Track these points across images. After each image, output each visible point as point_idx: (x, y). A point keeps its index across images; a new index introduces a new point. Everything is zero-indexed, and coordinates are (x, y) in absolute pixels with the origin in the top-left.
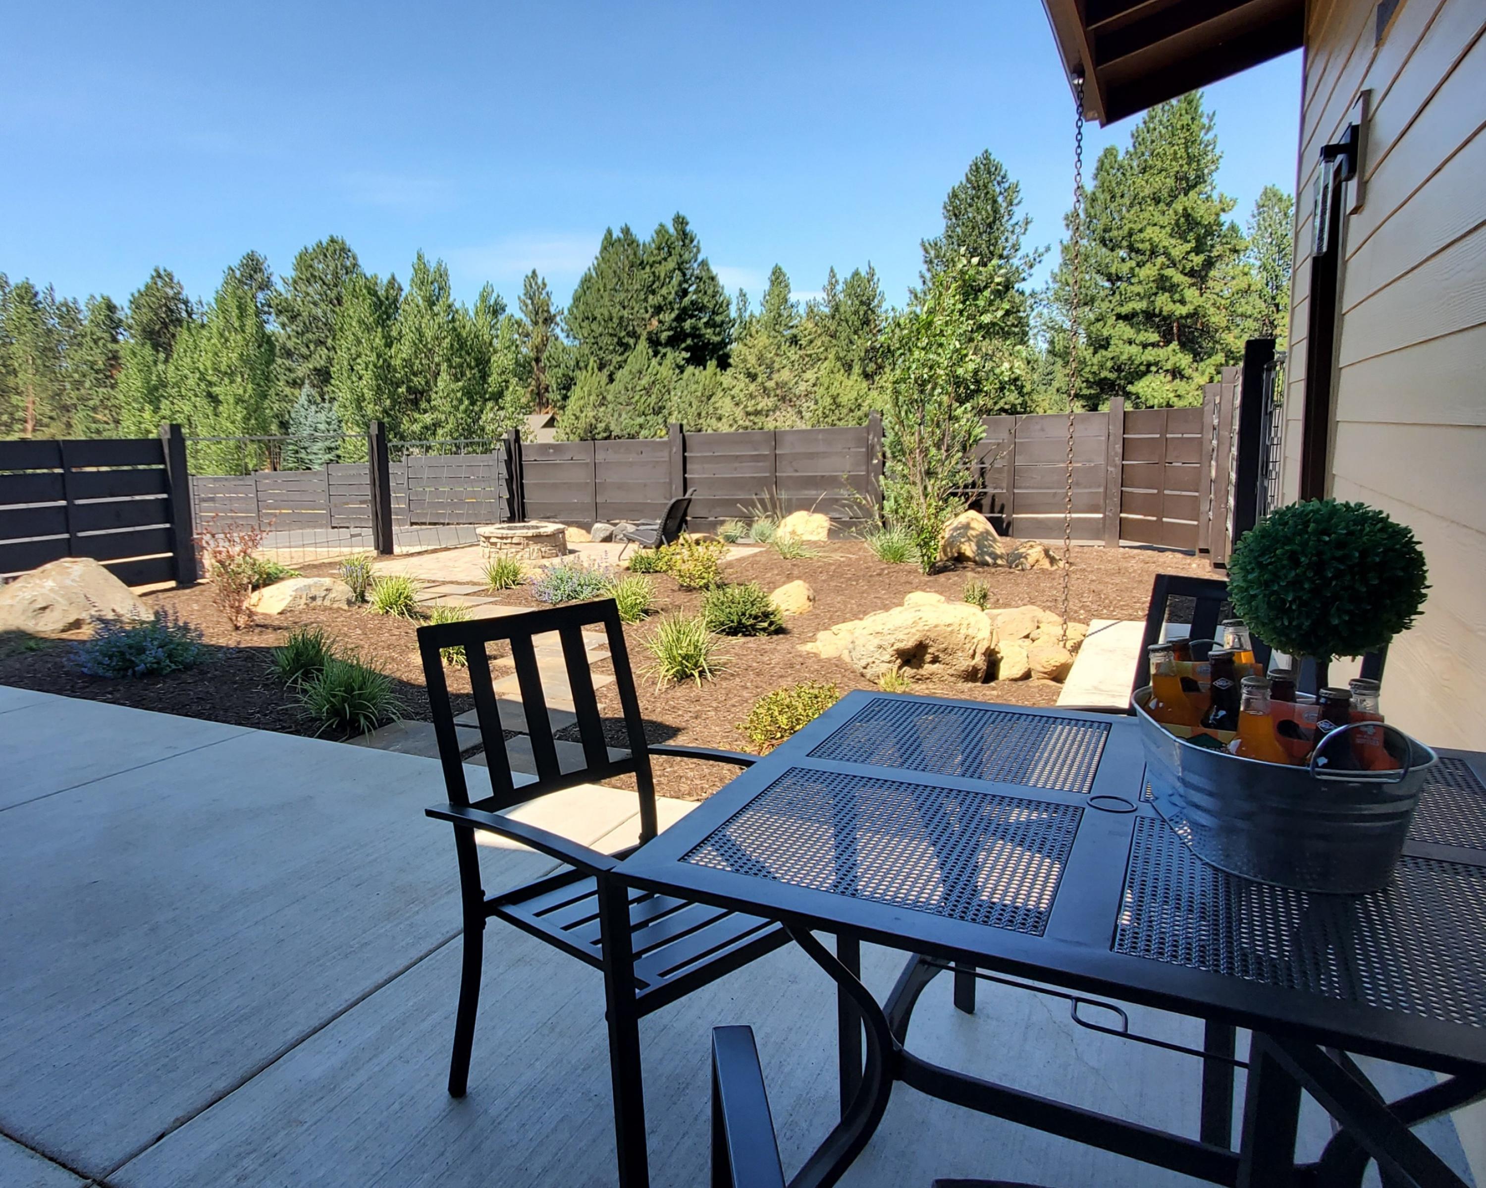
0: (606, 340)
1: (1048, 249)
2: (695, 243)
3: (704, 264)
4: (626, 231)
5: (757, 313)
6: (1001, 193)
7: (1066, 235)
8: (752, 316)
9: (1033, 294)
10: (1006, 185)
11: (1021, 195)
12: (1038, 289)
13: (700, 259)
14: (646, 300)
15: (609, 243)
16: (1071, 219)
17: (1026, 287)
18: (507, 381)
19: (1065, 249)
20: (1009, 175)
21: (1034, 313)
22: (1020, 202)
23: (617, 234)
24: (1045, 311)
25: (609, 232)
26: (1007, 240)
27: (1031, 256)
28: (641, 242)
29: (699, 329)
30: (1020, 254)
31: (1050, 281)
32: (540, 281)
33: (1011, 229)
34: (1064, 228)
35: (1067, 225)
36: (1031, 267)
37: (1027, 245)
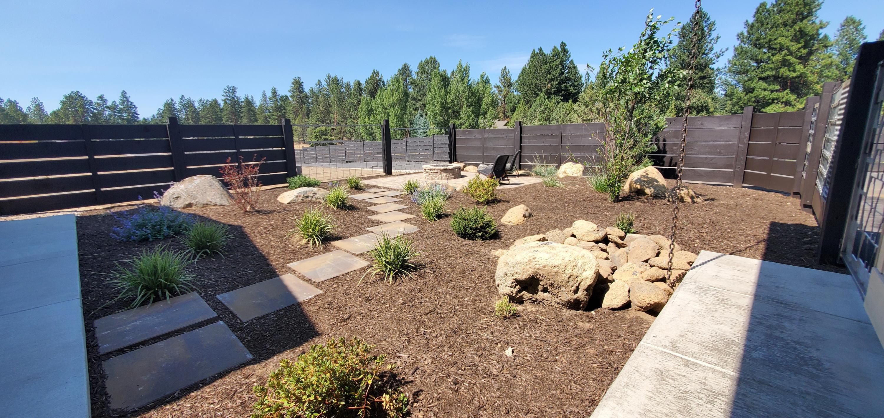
0: (529, 93)
1: (727, 49)
2: (569, 53)
3: (572, 62)
4: (540, 50)
5: (594, 82)
6: (706, 26)
7: (737, 43)
8: (591, 82)
9: (718, 70)
10: (709, 22)
11: (716, 26)
12: (720, 67)
13: (570, 60)
14: (546, 77)
15: (534, 55)
16: (740, 36)
17: (715, 67)
18: (489, 108)
19: (736, 49)
20: (711, 18)
21: (717, 78)
22: (715, 30)
23: (537, 51)
24: (723, 77)
25: (534, 51)
26: (707, 46)
27: (718, 53)
28: (546, 54)
29: (568, 88)
30: (713, 52)
31: (727, 63)
32: (507, 71)
33: (709, 41)
34: (736, 40)
35: (738, 39)
36: (718, 57)
37: (717, 48)
